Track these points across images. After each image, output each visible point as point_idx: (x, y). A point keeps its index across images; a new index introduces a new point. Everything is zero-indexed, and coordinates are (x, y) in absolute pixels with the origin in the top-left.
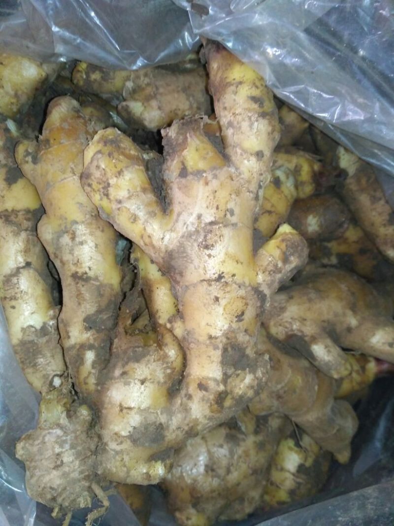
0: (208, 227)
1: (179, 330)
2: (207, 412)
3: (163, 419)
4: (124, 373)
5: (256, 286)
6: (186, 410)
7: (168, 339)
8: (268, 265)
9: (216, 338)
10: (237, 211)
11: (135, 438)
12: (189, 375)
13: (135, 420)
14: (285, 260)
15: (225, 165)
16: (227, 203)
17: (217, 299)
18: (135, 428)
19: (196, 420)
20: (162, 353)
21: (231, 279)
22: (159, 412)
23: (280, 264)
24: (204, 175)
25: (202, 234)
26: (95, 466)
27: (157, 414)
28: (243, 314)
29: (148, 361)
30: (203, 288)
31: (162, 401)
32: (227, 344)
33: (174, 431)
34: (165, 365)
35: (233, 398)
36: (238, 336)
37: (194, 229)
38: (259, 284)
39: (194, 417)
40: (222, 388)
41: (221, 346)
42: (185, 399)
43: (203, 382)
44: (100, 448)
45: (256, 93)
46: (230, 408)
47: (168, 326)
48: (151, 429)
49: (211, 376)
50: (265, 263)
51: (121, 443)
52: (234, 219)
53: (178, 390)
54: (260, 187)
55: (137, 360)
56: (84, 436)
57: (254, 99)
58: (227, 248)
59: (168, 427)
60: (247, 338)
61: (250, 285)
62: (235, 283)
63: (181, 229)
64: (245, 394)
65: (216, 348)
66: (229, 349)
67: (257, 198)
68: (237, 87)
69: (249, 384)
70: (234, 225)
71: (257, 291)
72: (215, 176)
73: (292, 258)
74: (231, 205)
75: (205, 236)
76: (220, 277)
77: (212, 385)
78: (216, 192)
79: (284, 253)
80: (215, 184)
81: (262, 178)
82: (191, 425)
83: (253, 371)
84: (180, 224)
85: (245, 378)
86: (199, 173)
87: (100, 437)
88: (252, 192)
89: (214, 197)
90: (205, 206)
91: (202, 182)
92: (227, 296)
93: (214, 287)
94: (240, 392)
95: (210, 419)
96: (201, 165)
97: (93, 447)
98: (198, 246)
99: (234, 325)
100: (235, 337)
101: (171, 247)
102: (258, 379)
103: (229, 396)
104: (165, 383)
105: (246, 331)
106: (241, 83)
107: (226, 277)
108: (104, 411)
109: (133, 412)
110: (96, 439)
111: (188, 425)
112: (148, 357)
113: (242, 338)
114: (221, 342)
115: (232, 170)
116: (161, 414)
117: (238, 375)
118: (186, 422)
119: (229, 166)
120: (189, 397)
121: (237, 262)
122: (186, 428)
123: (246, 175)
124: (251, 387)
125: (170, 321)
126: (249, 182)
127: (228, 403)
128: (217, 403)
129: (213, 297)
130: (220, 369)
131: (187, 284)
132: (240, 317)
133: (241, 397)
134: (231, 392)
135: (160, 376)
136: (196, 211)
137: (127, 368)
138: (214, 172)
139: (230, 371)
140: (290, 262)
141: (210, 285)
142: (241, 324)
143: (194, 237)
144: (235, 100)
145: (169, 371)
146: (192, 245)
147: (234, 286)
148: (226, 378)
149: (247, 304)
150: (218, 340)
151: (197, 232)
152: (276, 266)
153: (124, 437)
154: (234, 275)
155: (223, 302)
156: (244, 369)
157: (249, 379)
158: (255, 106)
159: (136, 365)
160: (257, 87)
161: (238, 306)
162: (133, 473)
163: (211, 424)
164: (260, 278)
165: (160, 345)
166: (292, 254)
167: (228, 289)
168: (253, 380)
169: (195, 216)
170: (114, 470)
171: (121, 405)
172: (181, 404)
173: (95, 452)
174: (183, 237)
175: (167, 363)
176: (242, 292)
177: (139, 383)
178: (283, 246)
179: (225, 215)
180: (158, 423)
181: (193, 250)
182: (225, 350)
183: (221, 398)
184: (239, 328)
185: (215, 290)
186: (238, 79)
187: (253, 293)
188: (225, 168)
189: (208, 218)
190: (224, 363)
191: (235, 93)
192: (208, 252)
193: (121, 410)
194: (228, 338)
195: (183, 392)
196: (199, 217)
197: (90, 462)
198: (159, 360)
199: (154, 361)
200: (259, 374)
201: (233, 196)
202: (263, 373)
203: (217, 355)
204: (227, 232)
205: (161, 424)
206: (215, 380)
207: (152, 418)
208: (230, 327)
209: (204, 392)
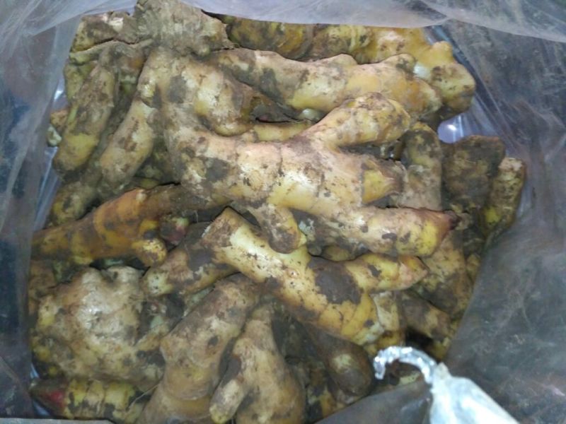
0: (321, 173)
1: (246, 136)
2: (182, 139)
3: (186, 104)
4: (226, 86)
5: (267, 202)
6: (186, 125)
7: (243, 128)
8: (280, 216)
9: (236, 159)
10: (327, 199)
11: (178, 80)
12: (213, 135)
13: (191, 83)
14: (280, 230)
15: (363, 200)
16: (335, 193)
17: (265, 167)
18: (185, 82)
19: (178, 130)
20: (233, 119)
21: (278, 181)
22: (191, 103)
23: (278, 225)
24: (360, 182)
25: (317, 168)
26: (165, 45)
27: (191, 102)
28: (249, 185)
29: (231, 107)
30: (276, 158)
31: (199, 109)
32: (229, 166)
33: (174, 110)
34: (224, 118)
35: (187, 161)
36: (233, 176)
37: (322, 163)
38: (267, 204)
39: (181, 128)
40: (198, 154)
41: (230, 161)
42: (195, 125)
43: (205, 142)
44: (176, 53)
45: (412, 239)
46: (180, 157)
47: (252, 131)
48: (181, 94)
49: (209, 149)
50: (282, 214)
51: (177, 69)
52: (321, 195)
53: (203, 124)
54: (341, 225)
55: (234, 99)
56: (188, 44)
57: (408, 235)
58: (301, 184)
59: (179, 107)
60: (229, 184)
61: (269, 196)
62: (274, 184)
63: (324, 154)
64: (187, 173)
65: (229, 157)
66: (225, 168)
67: (333, 220)
68: (420, 225)
69: (194, 178)
70: (317, 195)
71: (262, 201)
72: (357, 190)
73: (280, 236)
74: (333, 196)
75: (314, 170)
76: (281, 173)
77: (202, 147)
78: (346, 186)
79: (285, 231)
80: (352, 188)
81: (347, 228)
82: (176, 124)
83: (204, 183)
84: (328, 154)
85: (199, 175)
86: (362, 178)
87: (184, 56)
88: (338, 216)
89: (342, 185)
90: (337, 175)
91: (355, 178)
92: (266, 176)
93: (275, 167)
94: (190, 169)
95: (175, 141)
96: (368, 182)
97: (179, 48)
98: (309, 163)
99: (242, 176)
100: (232, 175)
101: (312, 144)
102: (196, 185)
103: (189, 159)
104: (211, 115)
105: (235, 184)
106: (422, 229)
107: (280, 178)
108: (202, 64)
109: (197, 84)
110: (183, 52)
111: (176, 122)
112: (233, 108)
113: (230, 180)
114: (233, 163)
115: (359, 205)
116: (190, 105)
117: (203, 170)
118: (179, 121)
119: (362, 203)
120: (196, 129)
121: (289, 190)
122: (174, 120)
123: (352, 214)
124: (191, 178)
125: (255, 133)
126: (346, 215)
127: (185, 157)
128: (187, 148)
129: (268, 164)
130: (212, 157)
131: (282, 149)
132: (247, 182)
133: (185, 168)
134: (192, 161)
135: (217, 113)
136: (335, 168)
137: (230, 89)
138: (360, 190)
139: (208, 164)
140: (277, 234)
141: (277, 164)
142: (242, 181)
143: (316, 161)
144: (410, 221)
145: (219, 120)
146: (310, 159)
147: (272, 183)
148: (204, 160)
149: (255, 190)
150: (234, 161)
151: (320, 165)
152: (278, 221)
153: (181, 72)
154: (280, 184)
155: (262, 171)
156: (206, 176)
157: (198, 178)
158: (402, 235)
159: (230, 97)
160: (416, 240)
161: (255, 181)
162: (151, 72)
163: (171, 140)
164: (271, 207)
165: (240, 120)
166: (283, 237)
167: (271, 177)
168: (196, 182)
169: (332, 166)
170: (158, 59)
171: (204, 77)
172: (193, 122)
173: (174, 49)
174: (318, 154)
175: (225, 121)
176: (265, 188)
177: (216, 95)
178: (291, 232)
179: (326, 189)
180: (184, 100)
181: (306, 158)
182: (225, 164)
183: (190, 152)
184: (239, 179)
185: (273, 167)
186: (425, 227)
187: (263, 197)
188: (360, 199)
189: (328, 176)
190: (216, 160)
191: (416, 223)
192: (303, 168)
193: (201, 76)
194: (234, 168)
195: (201, 127)
196: (330, 169)
197: (170, 43)
198: (229, 115)
199: (230, 112)
200: (199, 187)
201: (339, 200)
202: (198, 190)
203: (224, 157)
204: (313, 187)
205: (182, 102)
206: (205, 151)
207: (189, 96)
208: (242, 172)
209: (198, 140)
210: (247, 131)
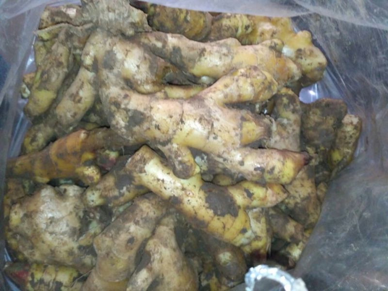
0: (211, 123)
1: (159, 94)
2: (111, 95)
3: (115, 71)
4: (145, 58)
5: (172, 141)
6: (116, 85)
7: (156, 88)
8: (181, 152)
9: (150, 111)
10: (215, 141)
11: (110, 54)
12: (134, 92)
13: (120, 56)
14: (181, 163)
15: (241, 142)
16: (221, 137)
17: (171, 117)
18: (115, 54)
19: (109, 88)
20: (150, 82)
21: (179, 127)
22: (120, 70)
23: (180, 159)
24: (239, 129)
25: (208, 119)
26: (102, 28)
28: (159, 129)
29: (148, 73)
30: (179, 111)
31: (125, 74)
32: (145, 116)
33: (107, 75)
34: (143, 81)
35: (115, 111)
36: (148, 123)
37: (212, 115)
38: (172, 144)
39: (111, 87)
40: (123, 106)
41: (145, 112)
42: (122, 86)
43: (128, 98)
44: (109, 33)
45: (276, 171)
46: (110, 108)
47: (163, 91)
48: (112, 63)
49: (131, 103)
51: (110, 45)
52: (211, 138)
53: (127, 85)
54: (225, 160)
55: (151, 67)
56: (119, 28)
57: (273, 169)
58: (197, 130)
59: (110, 72)
60: (145, 128)
61: (173, 138)
62: (177, 129)
63: (214, 109)
64: (115, 119)
65: (145, 109)
66: (142, 117)
67: (219, 156)
68: (282, 162)
69: (119, 123)
70: (208, 138)
71: (169, 141)
72: (237, 135)
73: (181, 167)
74: (219, 139)
75: (206, 120)
76: (182, 122)
77: (126, 101)
78: (229, 132)
79: (185, 163)
80: (233, 133)
81: (229, 162)
82: (107, 85)
83: (126, 127)
84: (216, 109)
85: (123, 121)
86: (241, 127)
87: (115, 36)
88: (223, 154)
89: (226, 131)
90: (223, 124)
91: (236, 127)
92: (171, 123)
93: (178, 117)
94: (117, 117)
95: (107, 96)
96: (245, 129)
97: (112, 30)
98: (202, 115)
99: (154, 123)
100: (147, 121)
101: (206, 101)
102: (121, 128)
103: (116, 109)
104: (134, 78)
105: (149, 129)
106: (284, 164)
107: (182, 125)
108: (128, 42)
109: (124, 56)
110: (115, 33)
111: (108, 83)
112: (150, 74)
113: (146, 125)
114: (147, 113)
115: (238, 146)
116: (118, 71)
117: (126, 118)
118: (110, 83)
119: (240, 145)
120: (123, 89)
121: (188, 134)
122: (106, 82)
123: (233, 152)
126: (229, 153)
127: (113, 108)
128: (115, 101)
129: (173, 115)
130: (133, 109)
131: (184, 104)
132: (158, 127)
133: (114, 116)
134: (118, 111)
135: (138, 77)
136: (221, 119)
137: (148, 61)
138: (239, 135)
139: (130, 114)
140: (179, 165)
141: (180, 115)
142: (154, 127)
143: (208, 114)
144: (275, 158)
145: (139, 82)
146: (203, 112)
147: (175, 128)
148: (127, 110)
149: (163, 133)
151: (210, 116)
152: (179, 156)
153: (113, 47)
154: (181, 130)
155: (168, 120)
156: (128, 122)
157: (122, 123)
158: (269, 168)
159: (148, 66)
160: (279, 172)
161: (164, 128)
162: (92, 47)
163: (104, 96)
164: (175, 146)
165: (154, 83)
166: (183, 167)
167: (175, 124)
168: (121, 126)
169: (219, 118)
170: (97, 37)
171: (129, 51)
172: (120, 83)
173: (109, 31)
174: (210, 108)
175: (144, 83)
176: (171, 132)
177: (138, 64)
178: (189, 164)
179: (214, 134)
180: (114, 67)
181: (201, 111)
182: (142, 114)
183: (117, 104)
184: (152, 125)
185: (176, 117)
186: (286, 163)
187: (168, 138)
188: (239, 142)
189: (216, 124)
190: (136, 111)
191: (279, 160)
192: (198, 119)
193: (127, 50)
194: (148, 117)
195: (126, 87)
196: (218, 120)
197: (105, 26)
198: (147, 79)
199: (147, 76)
200: (123, 130)
201: (224, 142)
202: (123, 132)
203: (141, 109)
204: (205, 132)
205: (113, 69)
206: (128, 104)
207: (118, 65)
208: (154, 120)
209: (123, 96)
210: (160, 91)
